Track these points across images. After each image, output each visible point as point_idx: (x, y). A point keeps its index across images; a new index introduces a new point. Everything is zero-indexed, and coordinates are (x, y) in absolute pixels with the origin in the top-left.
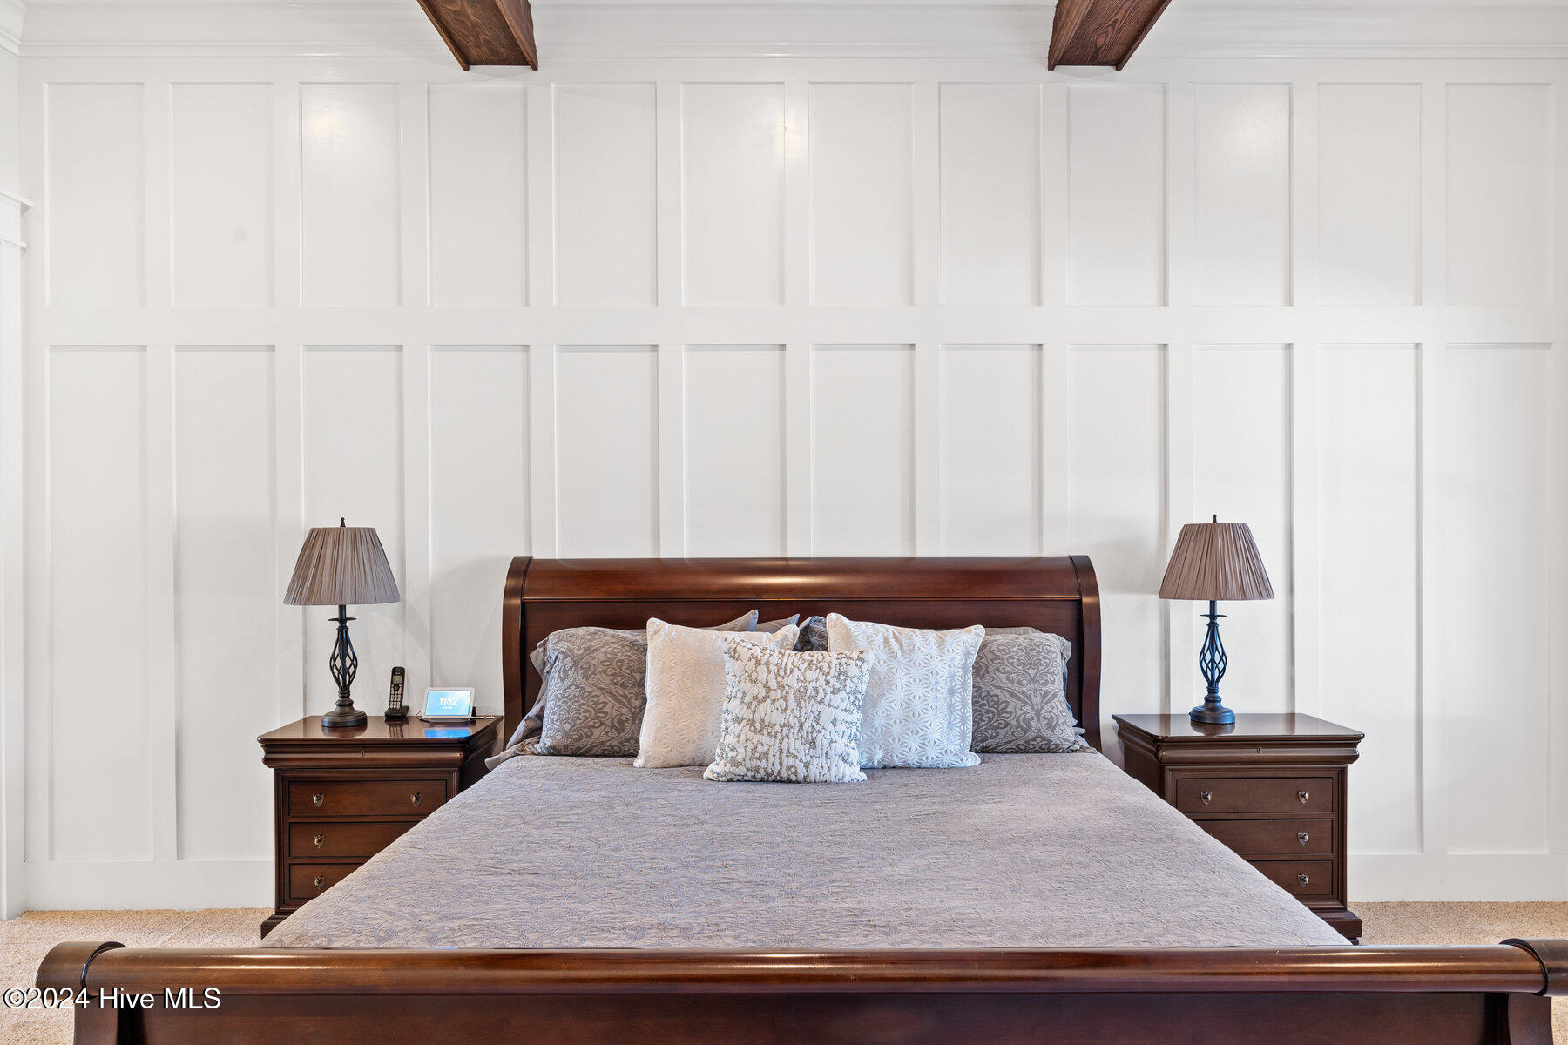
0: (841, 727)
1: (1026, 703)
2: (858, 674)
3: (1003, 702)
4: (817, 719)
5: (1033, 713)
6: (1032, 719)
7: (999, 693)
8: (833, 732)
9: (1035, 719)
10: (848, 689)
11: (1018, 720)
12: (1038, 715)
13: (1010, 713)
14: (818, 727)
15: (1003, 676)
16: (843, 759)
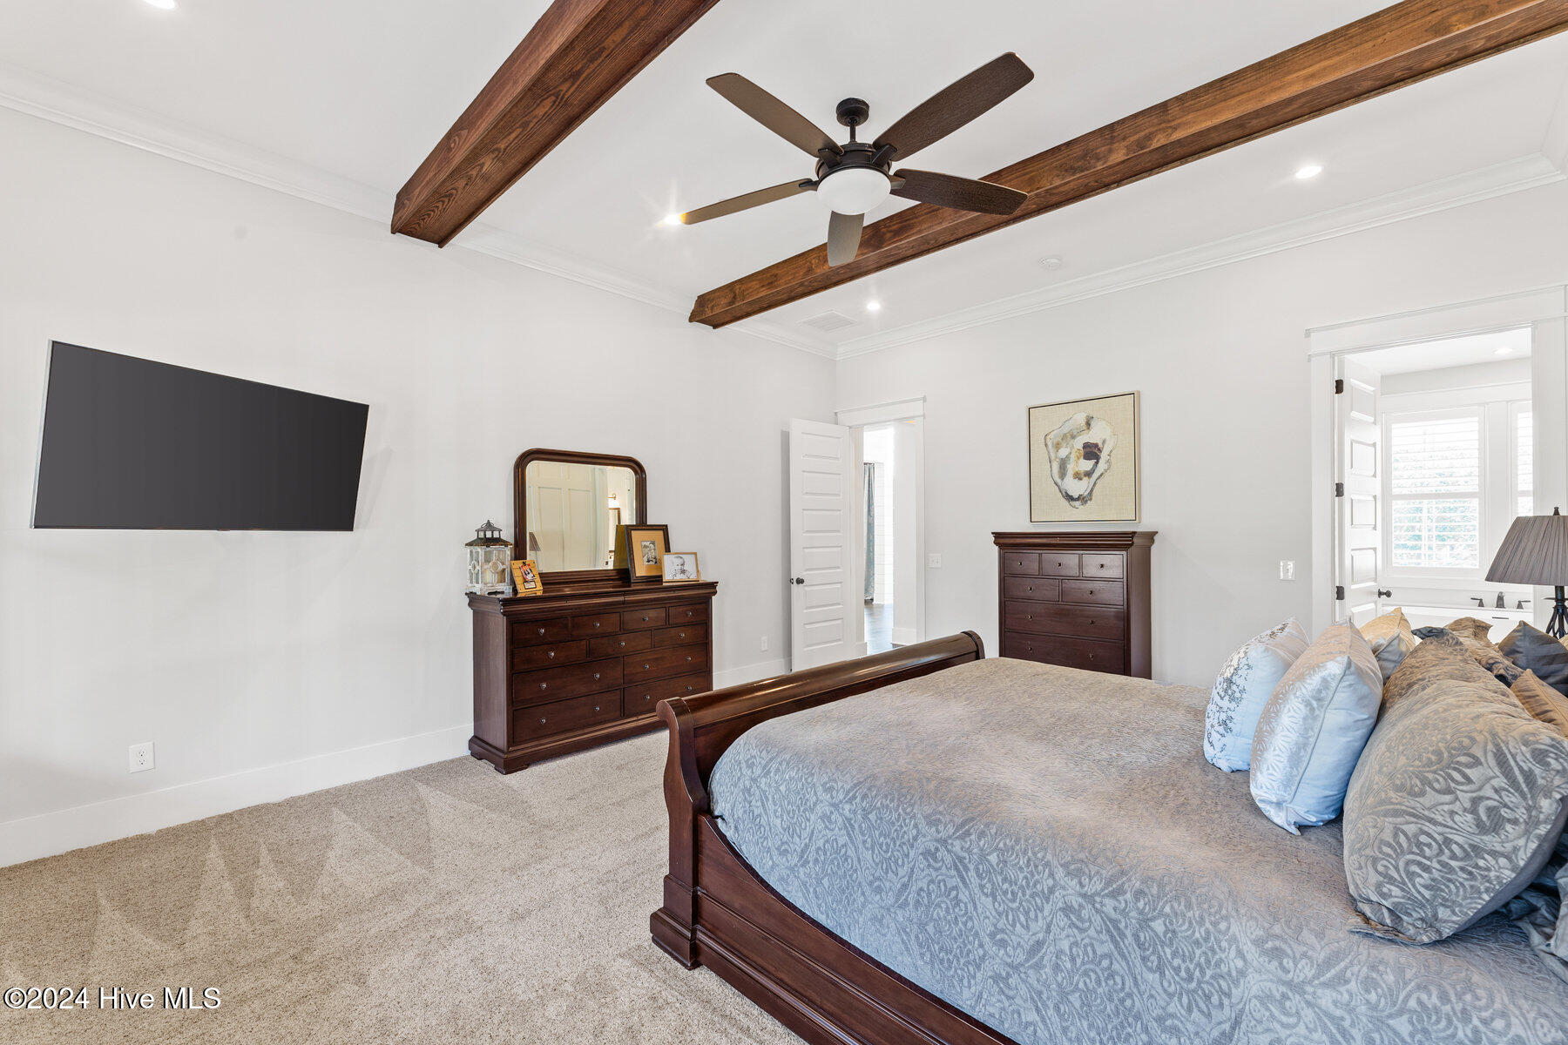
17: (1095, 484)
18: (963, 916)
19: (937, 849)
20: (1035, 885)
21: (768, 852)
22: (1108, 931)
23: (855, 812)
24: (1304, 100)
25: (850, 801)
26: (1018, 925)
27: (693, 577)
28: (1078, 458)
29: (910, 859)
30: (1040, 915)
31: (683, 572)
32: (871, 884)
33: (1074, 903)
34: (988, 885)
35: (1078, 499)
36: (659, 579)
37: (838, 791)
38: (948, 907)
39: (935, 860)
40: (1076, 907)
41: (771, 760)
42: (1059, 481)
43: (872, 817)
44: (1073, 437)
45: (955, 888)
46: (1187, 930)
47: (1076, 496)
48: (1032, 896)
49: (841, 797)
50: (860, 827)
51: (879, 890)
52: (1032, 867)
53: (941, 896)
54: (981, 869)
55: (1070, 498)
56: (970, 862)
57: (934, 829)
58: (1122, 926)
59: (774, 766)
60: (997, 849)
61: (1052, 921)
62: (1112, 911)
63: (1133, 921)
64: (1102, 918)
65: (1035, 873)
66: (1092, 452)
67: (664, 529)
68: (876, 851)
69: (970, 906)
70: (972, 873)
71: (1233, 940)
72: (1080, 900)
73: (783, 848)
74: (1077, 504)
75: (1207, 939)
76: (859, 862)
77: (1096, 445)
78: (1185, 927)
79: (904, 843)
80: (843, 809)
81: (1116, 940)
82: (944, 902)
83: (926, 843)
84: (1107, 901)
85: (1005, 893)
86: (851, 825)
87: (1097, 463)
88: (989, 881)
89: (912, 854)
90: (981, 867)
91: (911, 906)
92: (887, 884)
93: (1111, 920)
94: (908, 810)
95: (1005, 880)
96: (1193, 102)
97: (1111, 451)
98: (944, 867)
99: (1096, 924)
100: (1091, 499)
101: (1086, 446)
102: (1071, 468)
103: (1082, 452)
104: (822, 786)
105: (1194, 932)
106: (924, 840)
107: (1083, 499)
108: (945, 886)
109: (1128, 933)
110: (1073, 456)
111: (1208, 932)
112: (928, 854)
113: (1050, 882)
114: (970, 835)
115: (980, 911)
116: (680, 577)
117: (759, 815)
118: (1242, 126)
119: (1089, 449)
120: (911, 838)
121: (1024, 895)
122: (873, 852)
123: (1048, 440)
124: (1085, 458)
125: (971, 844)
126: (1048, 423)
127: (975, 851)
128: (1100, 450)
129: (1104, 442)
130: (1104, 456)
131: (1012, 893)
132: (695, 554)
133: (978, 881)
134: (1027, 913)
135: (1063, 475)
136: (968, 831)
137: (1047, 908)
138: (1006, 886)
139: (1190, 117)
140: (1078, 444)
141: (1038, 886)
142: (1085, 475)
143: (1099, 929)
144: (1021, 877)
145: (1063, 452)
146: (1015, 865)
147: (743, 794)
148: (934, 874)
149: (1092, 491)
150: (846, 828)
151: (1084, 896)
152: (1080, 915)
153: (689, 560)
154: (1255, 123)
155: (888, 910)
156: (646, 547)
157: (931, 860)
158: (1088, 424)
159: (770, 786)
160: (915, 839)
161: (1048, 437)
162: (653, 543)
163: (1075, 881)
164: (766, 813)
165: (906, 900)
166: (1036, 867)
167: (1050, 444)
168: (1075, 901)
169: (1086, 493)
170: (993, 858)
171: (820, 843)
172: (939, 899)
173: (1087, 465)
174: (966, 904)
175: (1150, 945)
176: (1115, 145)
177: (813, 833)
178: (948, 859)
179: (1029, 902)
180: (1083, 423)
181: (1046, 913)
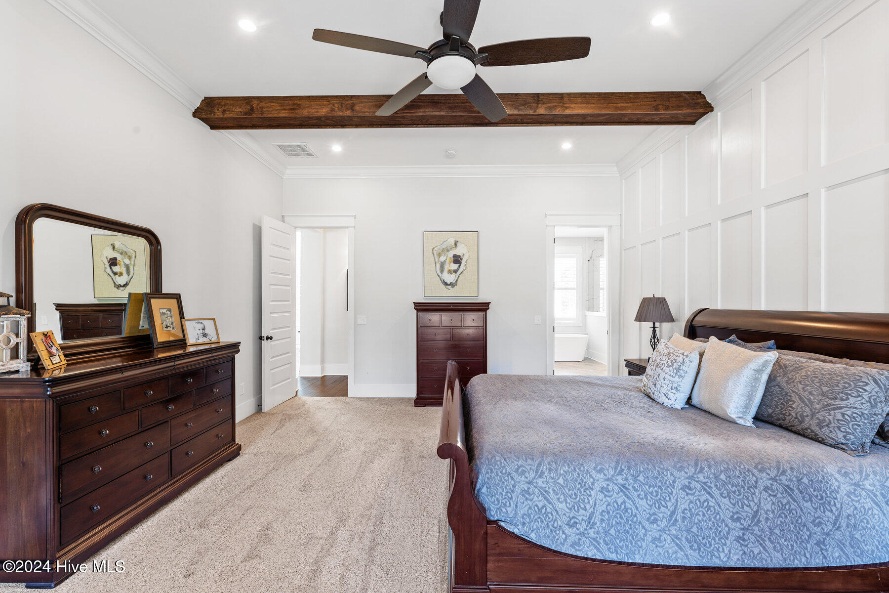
0: (667, 382)
1: (807, 405)
2: (682, 361)
3: (792, 401)
4: (659, 376)
5: (809, 413)
6: (807, 416)
7: (793, 395)
8: (663, 383)
9: (810, 417)
10: (674, 367)
11: (796, 414)
12: (813, 415)
13: (794, 408)
14: (658, 379)
15: (800, 386)
16: (665, 395)
17: (459, 277)
18: (713, 514)
19: (690, 483)
20: (748, 483)
21: (559, 530)
22: (786, 491)
23: (626, 479)
24: (607, 117)
25: (620, 473)
26: (745, 506)
27: (214, 339)
28: (450, 262)
29: (674, 495)
30: (754, 496)
31: (205, 335)
32: (648, 520)
33: (768, 484)
34: (725, 492)
35: (450, 285)
36: (182, 343)
37: (608, 470)
38: (703, 513)
39: (691, 489)
40: (770, 486)
41: (539, 464)
42: (440, 274)
43: (641, 478)
44: (448, 251)
45: (707, 500)
46: (816, 477)
47: (449, 283)
48: (748, 489)
49: (612, 473)
50: (634, 487)
51: (655, 521)
52: (743, 474)
53: (698, 508)
54: (718, 485)
55: (446, 284)
56: (711, 483)
57: (683, 473)
58: (791, 486)
59: (545, 468)
60: (722, 471)
61: (760, 497)
62: (785, 481)
63: (795, 482)
64: (782, 487)
65: (746, 477)
66: (457, 260)
67: (177, 297)
68: (649, 498)
69: (717, 508)
70: (714, 488)
71: (832, 475)
72: (770, 482)
73: (572, 522)
74: (449, 287)
75: (824, 479)
76: (637, 508)
77: (459, 256)
78: (815, 477)
79: (668, 487)
80: (617, 480)
81: (791, 494)
82: (700, 511)
83: (682, 481)
84: (781, 477)
85: (735, 492)
86: (626, 488)
87: (460, 266)
88: (725, 489)
89: (674, 491)
90: (718, 484)
91: (680, 522)
92: (661, 515)
93: (786, 486)
94: (662, 467)
95: (733, 486)
96: (574, 99)
97: (467, 260)
98: (697, 492)
99: (780, 491)
100: (456, 285)
101: (455, 256)
102: (446, 268)
103: (452, 259)
104: (594, 470)
105: (818, 477)
106: (679, 480)
107: (453, 285)
108: (700, 501)
109: (795, 489)
110: (448, 261)
111: (823, 475)
112: (684, 488)
113: (754, 478)
114: (704, 469)
115: (723, 508)
116: (202, 340)
117: (544, 506)
118: (584, 118)
119: (456, 258)
120: (671, 482)
121: (744, 490)
122: (647, 499)
123: (434, 251)
124: (454, 263)
125: (707, 473)
126: (434, 242)
127: (711, 476)
128: (461, 259)
129: (463, 255)
130: (463, 262)
131: (738, 491)
132: (214, 320)
133: (718, 492)
134: (747, 498)
135: (442, 271)
136: (701, 467)
137: (757, 491)
138: (734, 489)
139: (572, 105)
140: (451, 254)
141: (750, 482)
142: (454, 272)
143: (782, 492)
144: (740, 481)
145: (442, 259)
146: (735, 476)
147: (523, 495)
148: (691, 498)
149: (457, 280)
150: (622, 491)
151: (771, 479)
152: (772, 489)
153: (209, 325)
154: (589, 119)
155: (664, 530)
156: (163, 314)
157: (687, 491)
158: (456, 245)
159: (547, 482)
160: (674, 482)
161: (434, 250)
162: (169, 310)
163: (765, 474)
164: (550, 503)
165: (676, 519)
166: (745, 473)
167: (435, 253)
168: (768, 483)
169: (454, 282)
170: (723, 477)
171: (604, 508)
172: (697, 511)
173: (455, 266)
174: (714, 507)
175: (804, 491)
176: (539, 105)
177: (595, 503)
178: (698, 486)
179: (748, 492)
180: (453, 244)
181: (757, 494)
